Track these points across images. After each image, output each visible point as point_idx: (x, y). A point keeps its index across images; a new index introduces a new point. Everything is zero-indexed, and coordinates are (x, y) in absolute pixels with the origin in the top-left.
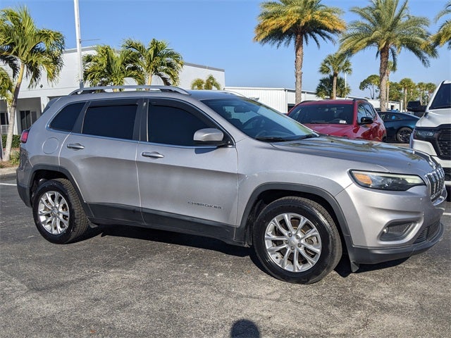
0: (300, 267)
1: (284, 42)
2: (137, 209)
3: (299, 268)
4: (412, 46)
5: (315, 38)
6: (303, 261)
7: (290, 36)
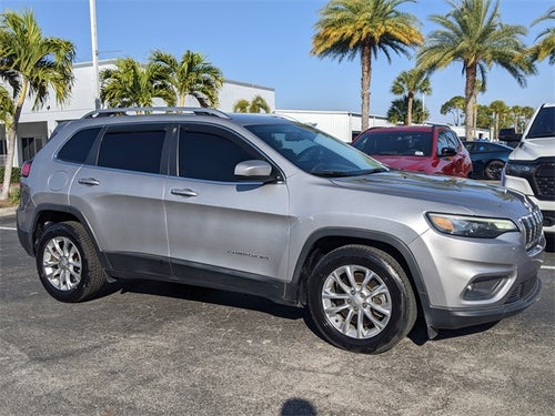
0: (365, 333)
1: (348, 55)
2: (164, 260)
3: (363, 333)
4: (504, 61)
5: (386, 52)
6: (369, 325)
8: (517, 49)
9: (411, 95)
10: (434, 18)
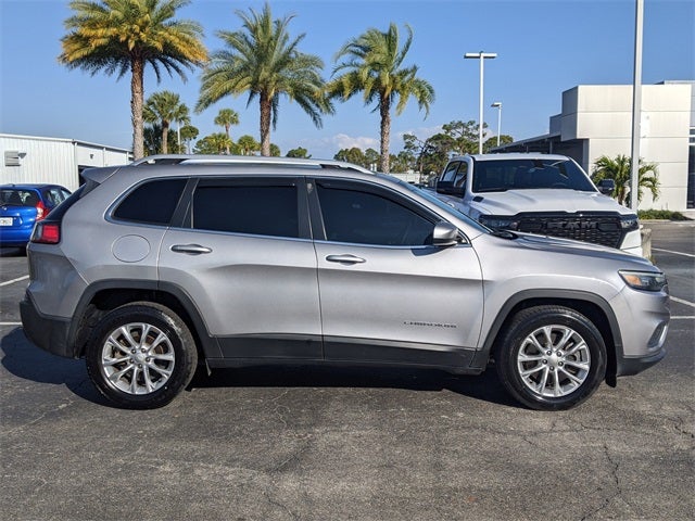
1: (106, 67)
2: (314, 339)
4: (301, 95)
5: (156, 69)
6: (565, 382)
7: (117, 60)
8: (315, 83)
9: (165, 125)
10: (222, 35)
